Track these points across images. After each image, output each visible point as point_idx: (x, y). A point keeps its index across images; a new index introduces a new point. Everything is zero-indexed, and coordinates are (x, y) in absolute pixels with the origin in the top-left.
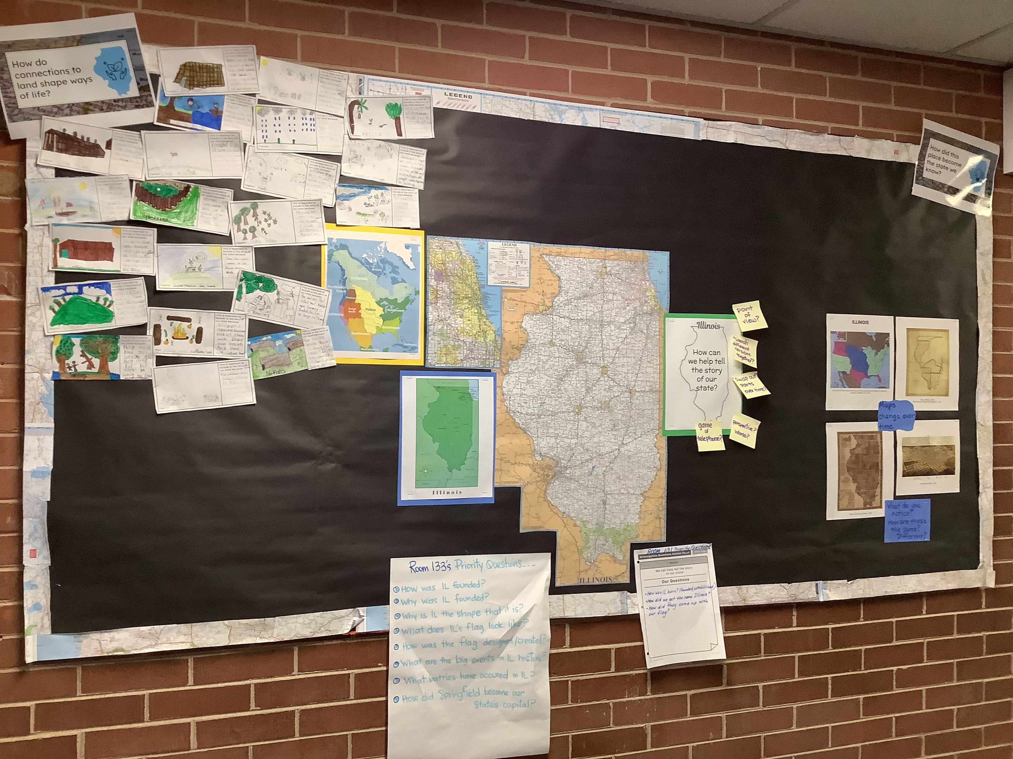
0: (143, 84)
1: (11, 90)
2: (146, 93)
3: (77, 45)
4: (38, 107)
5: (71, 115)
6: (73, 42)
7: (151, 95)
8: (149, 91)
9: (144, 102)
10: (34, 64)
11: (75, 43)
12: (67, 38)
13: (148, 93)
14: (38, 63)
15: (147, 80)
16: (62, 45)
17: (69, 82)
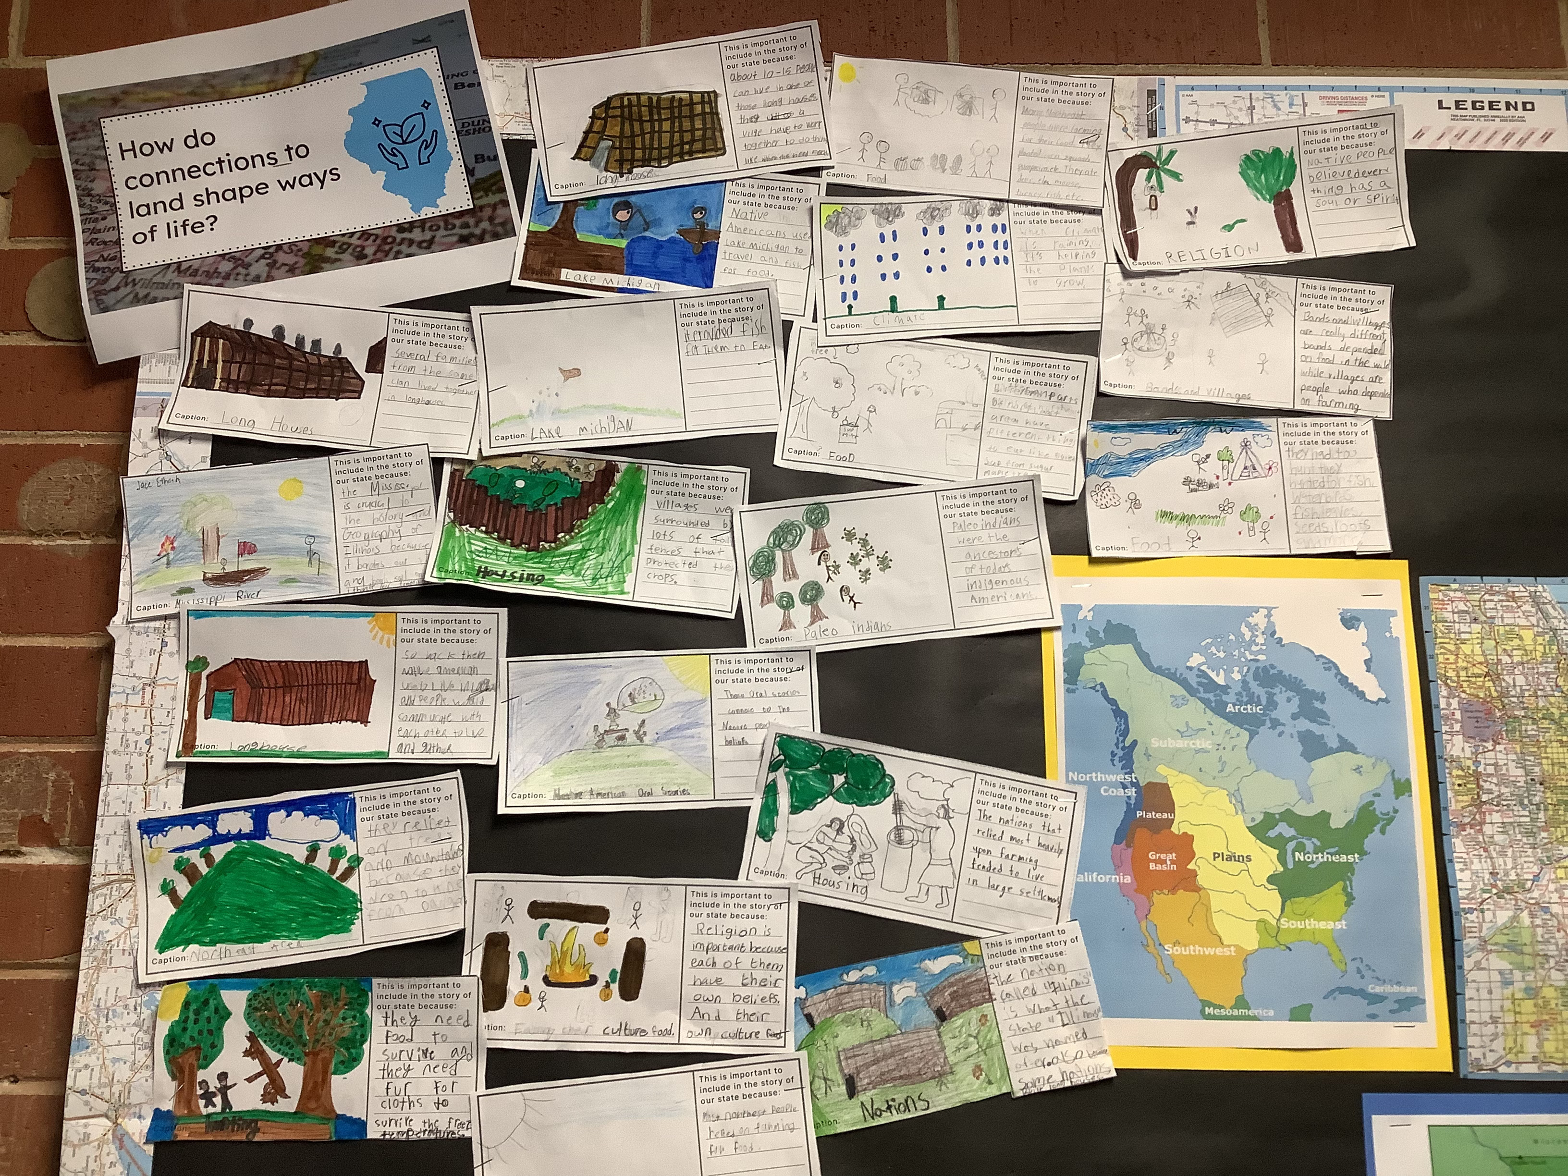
0: (483, 171)
1: (110, 221)
2: (492, 199)
3: (304, 82)
4: (179, 264)
5: (270, 278)
6: (292, 73)
7: (506, 203)
8: (503, 190)
9: (485, 225)
10: (178, 144)
11: (298, 78)
12: (275, 67)
13: (496, 198)
14: (191, 142)
15: (496, 158)
16: (263, 88)
17: (274, 187)
